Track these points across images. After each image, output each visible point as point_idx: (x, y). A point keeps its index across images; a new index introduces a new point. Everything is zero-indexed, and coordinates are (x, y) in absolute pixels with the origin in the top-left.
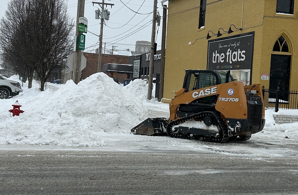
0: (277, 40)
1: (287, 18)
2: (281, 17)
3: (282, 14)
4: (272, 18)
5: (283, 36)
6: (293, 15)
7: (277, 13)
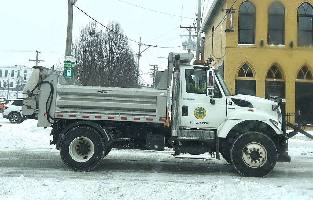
0: (241, 67)
1: (249, 47)
2: (243, 47)
3: (244, 44)
4: (234, 48)
5: (246, 63)
6: (254, 45)
7: (239, 44)
